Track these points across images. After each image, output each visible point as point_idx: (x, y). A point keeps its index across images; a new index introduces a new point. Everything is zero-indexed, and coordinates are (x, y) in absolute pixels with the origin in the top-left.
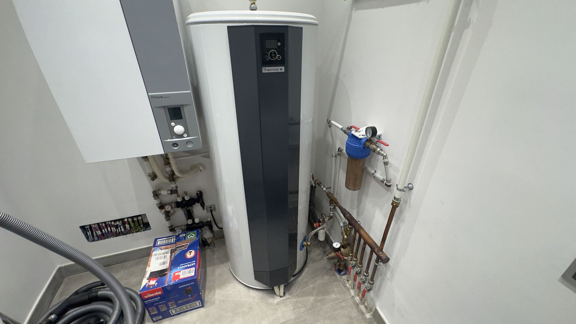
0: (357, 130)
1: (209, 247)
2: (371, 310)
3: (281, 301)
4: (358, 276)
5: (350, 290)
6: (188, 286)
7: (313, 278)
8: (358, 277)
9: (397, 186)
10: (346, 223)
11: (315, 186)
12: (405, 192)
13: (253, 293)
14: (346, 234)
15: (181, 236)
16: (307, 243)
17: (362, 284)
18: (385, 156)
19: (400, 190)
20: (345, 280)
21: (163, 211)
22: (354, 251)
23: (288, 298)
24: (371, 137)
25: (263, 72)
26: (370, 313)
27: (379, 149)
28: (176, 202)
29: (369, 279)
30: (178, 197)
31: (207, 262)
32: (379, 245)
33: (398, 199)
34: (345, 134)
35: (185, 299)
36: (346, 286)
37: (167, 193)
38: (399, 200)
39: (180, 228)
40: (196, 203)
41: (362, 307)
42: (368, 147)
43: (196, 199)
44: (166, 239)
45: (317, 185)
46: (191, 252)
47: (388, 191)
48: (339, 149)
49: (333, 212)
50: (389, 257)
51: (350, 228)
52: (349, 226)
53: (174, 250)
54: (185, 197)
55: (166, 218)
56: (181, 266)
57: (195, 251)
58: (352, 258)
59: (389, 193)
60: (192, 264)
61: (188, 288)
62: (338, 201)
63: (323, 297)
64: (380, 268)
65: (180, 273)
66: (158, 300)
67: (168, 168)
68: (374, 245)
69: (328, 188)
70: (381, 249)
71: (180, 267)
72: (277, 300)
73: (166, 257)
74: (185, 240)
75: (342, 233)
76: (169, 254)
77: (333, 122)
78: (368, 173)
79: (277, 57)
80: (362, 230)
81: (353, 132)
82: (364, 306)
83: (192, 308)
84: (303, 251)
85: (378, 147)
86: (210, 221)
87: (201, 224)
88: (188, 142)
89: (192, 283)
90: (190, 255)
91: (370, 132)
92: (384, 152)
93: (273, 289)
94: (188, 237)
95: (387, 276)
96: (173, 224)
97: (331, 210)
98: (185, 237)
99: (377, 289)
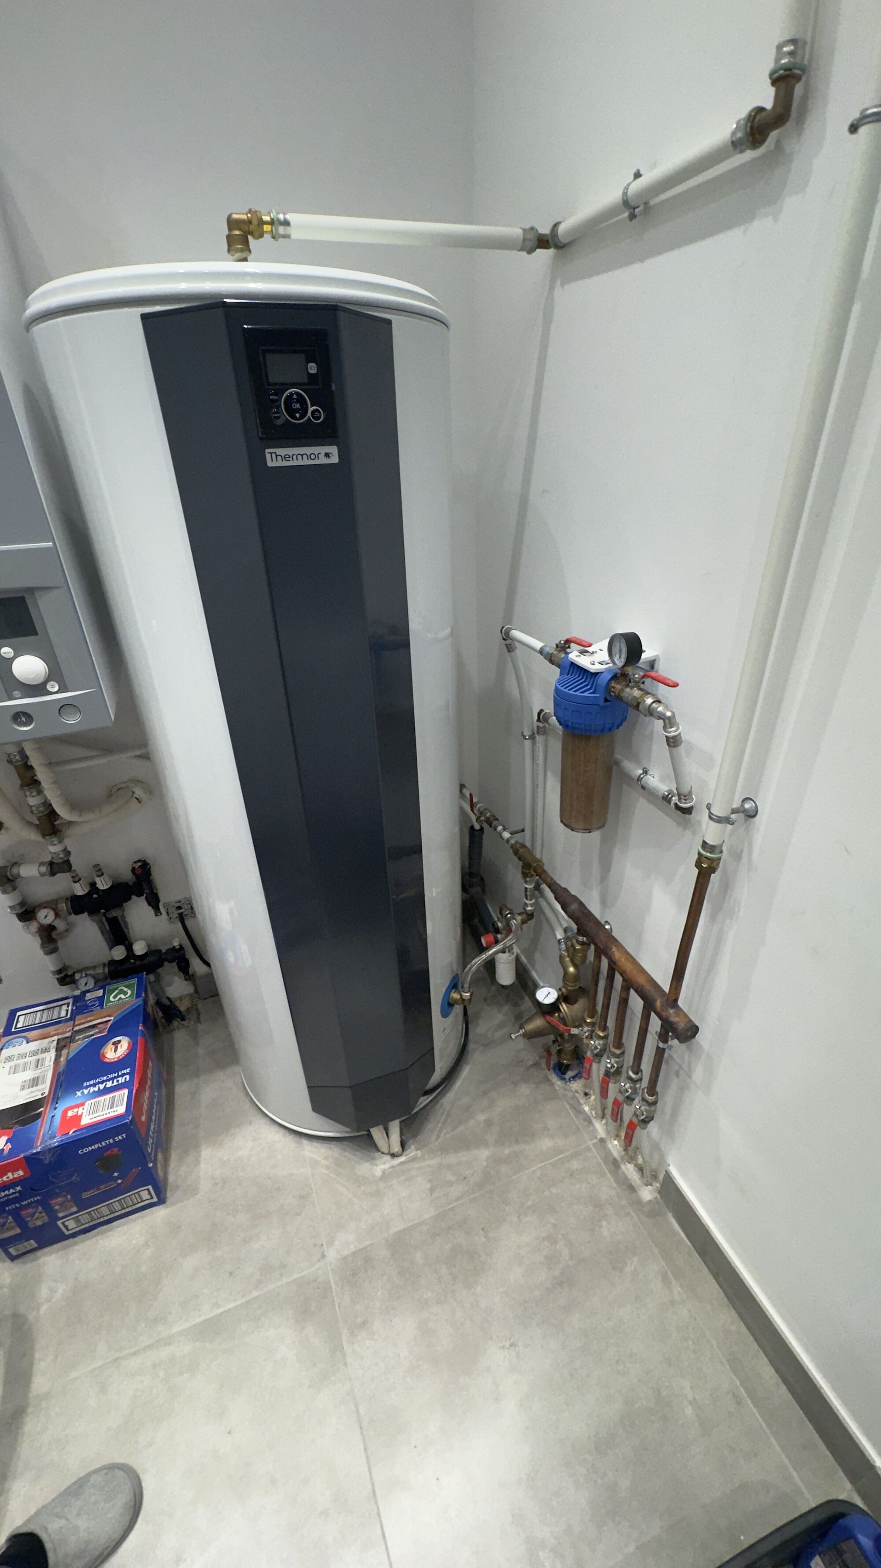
0: (585, 647)
1: (183, 1022)
2: (655, 1177)
3: (392, 1167)
4: (612, 1081)
5: (594, 1121)
6: (109, 1146)
7: (485, 1093)
8: (611, 1086)
9: (709, 809)
10: (572, 930)
11: (482, 829)
12: (733, 824)
13: (311, 1150)
14: (572, 961)
15: (89, 996)
16: (461, 996)
17: (625, 1105)
18: (669, 718)
19: (719, 820)
20: (578, 1093)
21: (34, 926)
22: (599, 1008)
23: (414, 1159)
24: (624, 666)
25: (270, 464)
26: (651, 1185)
27: (649, 701)
28: (71, 897)
29: (643, 1090)
30: (75, 882)
31: (176, 1068)
32: (666, 987)
33: (713, 846)
34: (551, 665)
35: (102, 1187)
36: (579, 1111)
37: (39, 873)
38: (717, 851)
39: (92, 972)
40: (134, 897)
41: (629, 1169)
42: (619, 698)
43: (131, 883)
44: (43, 1010)
45: (485, 825)
46: (119, 1042)
47: (685, 828)
48: (539, 714)
49: (533, 901)
50: (697, 1024)
51: (582, 944)
52: (580, 938)
53: (68, 1040)
54: (98, 880)
55: (43, 946)
56: (87, 1087)
57: (130, 1038)
58: (592, 1031)
59: (688, 833)
60: (120, 1079)
61: (109, 1152)
62: (546, 868)
63: (516, 1148)
64: (675, 1056)
65: (81, 1108)
66: (17, 1195)
67: (33, 796)
68: (652, 990)
69: (516, 832)
70: (673, 1000)
71: (84, 1090)
72: (383, 1167)
73: (42, 1063)
74: (102, 1007)
75: (561, 958)
76: (52, 1054)
77: (516, 634)
78: (626, 777)
79: (309, 414)
80: (616, 947)
81: (574, 656)
82: (636, 1165)
83: (127, 1210)
84: (451, 1018)
85: (648, 693)
86: (181, 946)
87: (151, 959)
88: (64, 707)
89: (120, 1137)
90: (115, 1051)
91: (621, 651)
92: (667, 707)
93: (370, 1136)
94: (111, 999)
95: (693, 1078)
96: (67, 964)
97: (528, 893)
98: (101, 999)
99: (667, 1117)
